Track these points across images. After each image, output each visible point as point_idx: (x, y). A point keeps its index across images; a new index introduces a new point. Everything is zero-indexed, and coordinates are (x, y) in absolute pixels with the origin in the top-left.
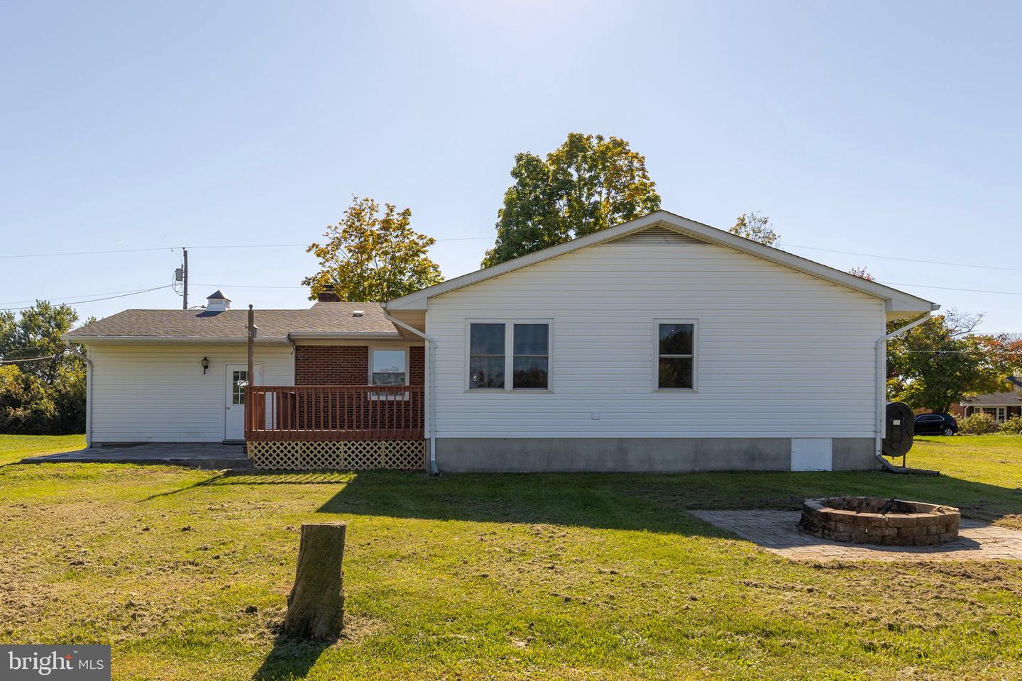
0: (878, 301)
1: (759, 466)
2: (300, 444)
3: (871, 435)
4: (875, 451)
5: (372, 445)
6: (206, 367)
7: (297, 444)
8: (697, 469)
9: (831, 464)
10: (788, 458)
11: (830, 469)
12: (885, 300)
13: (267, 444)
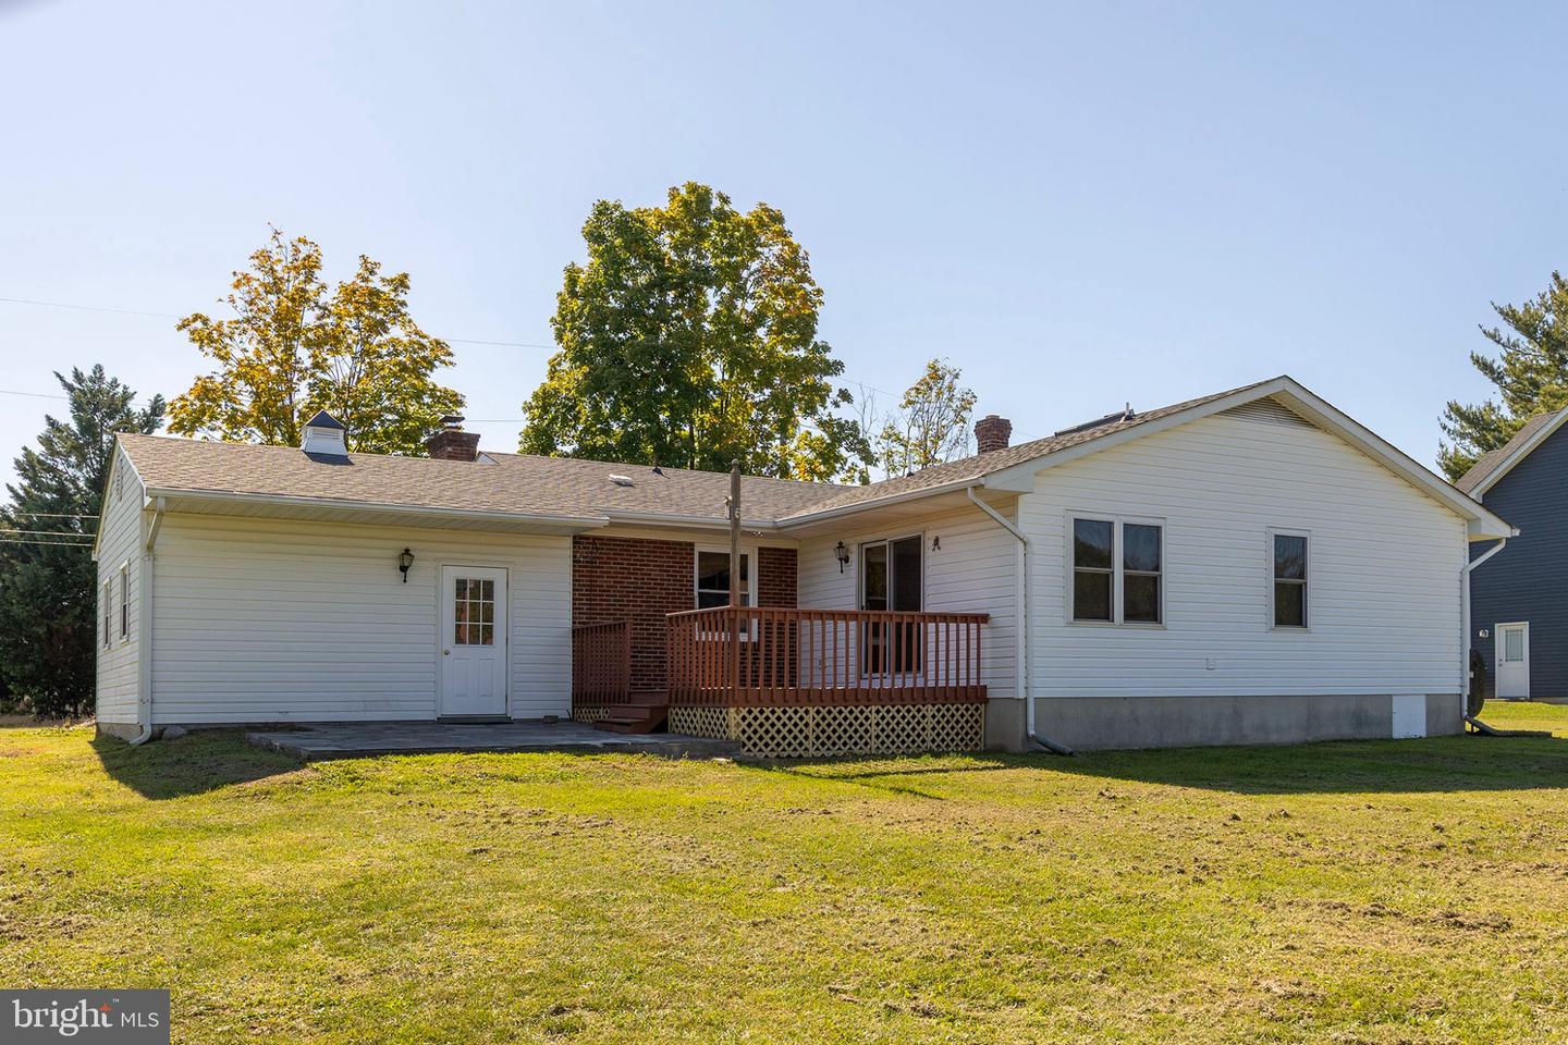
0: (1460, 521)
1: (1366, 733)
2: (812, 711)
3: (1457, 691)
4: (1461, 710)
5: (914, 711)
6: (404, 569)
7: (807, 712)
8: (1310, 739)
9: (1424, 727)
10: (1388, 721)
11: (1424, 736)
12: (1468, 521)
13: (762, 712)
